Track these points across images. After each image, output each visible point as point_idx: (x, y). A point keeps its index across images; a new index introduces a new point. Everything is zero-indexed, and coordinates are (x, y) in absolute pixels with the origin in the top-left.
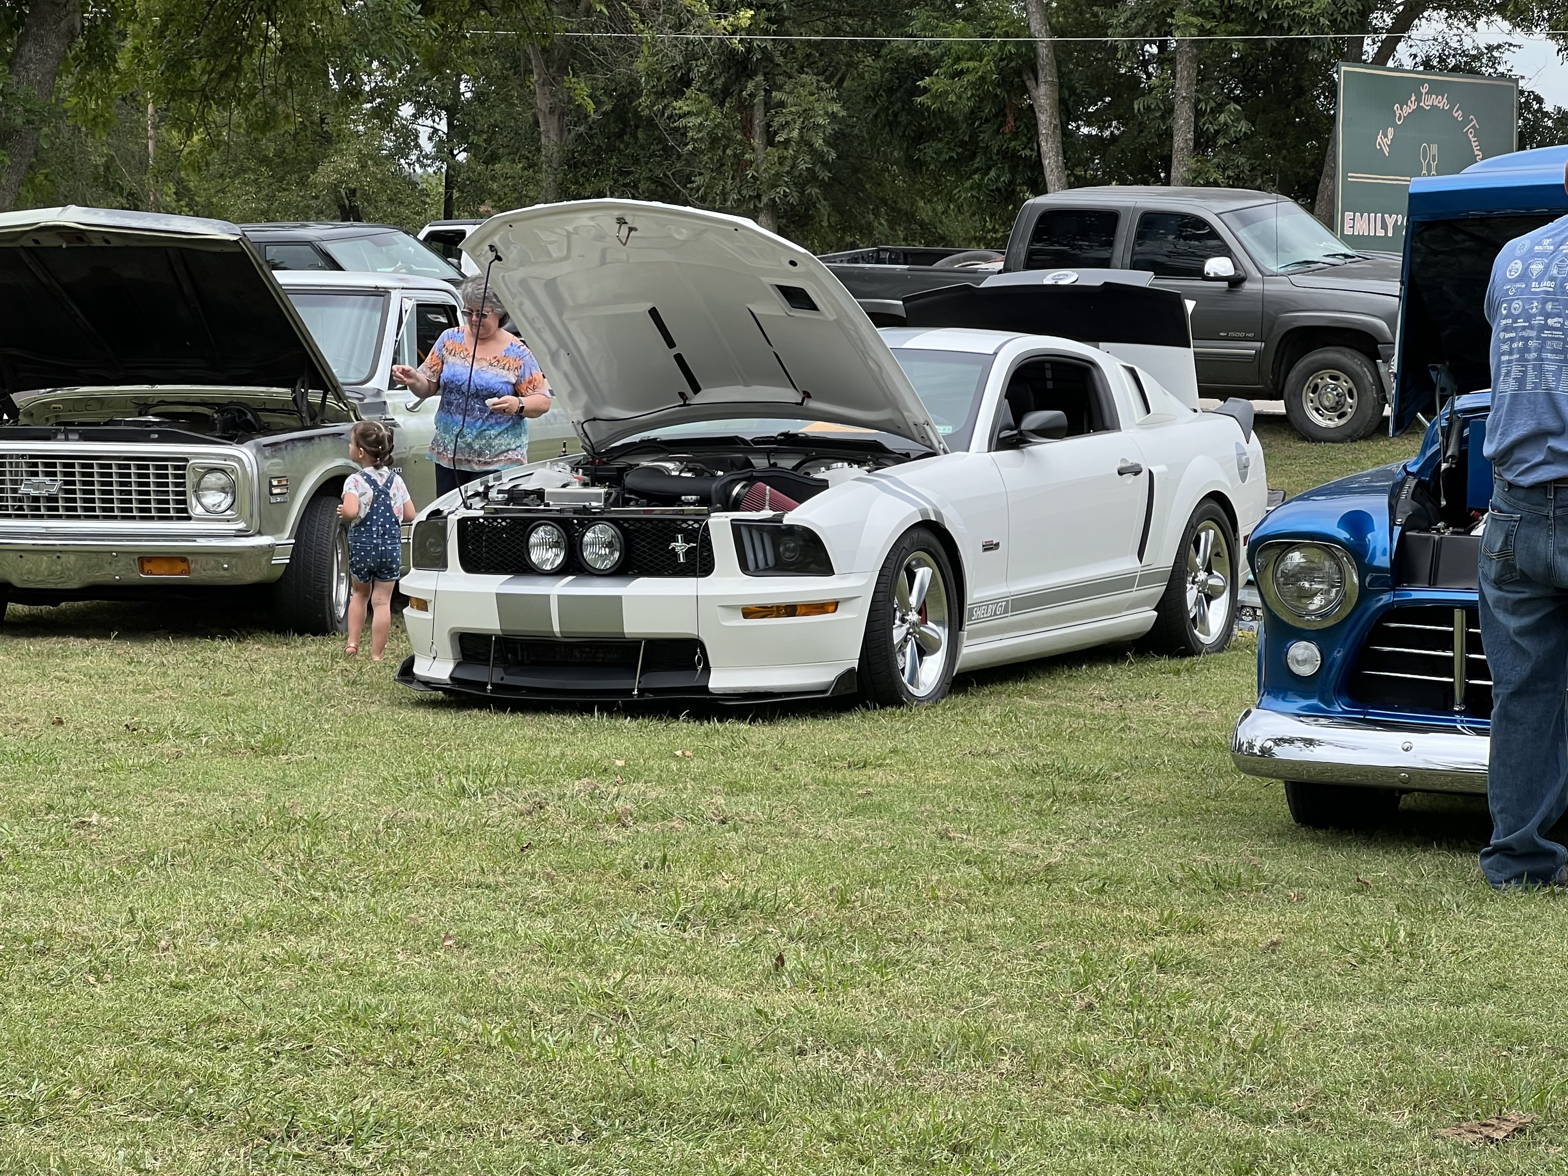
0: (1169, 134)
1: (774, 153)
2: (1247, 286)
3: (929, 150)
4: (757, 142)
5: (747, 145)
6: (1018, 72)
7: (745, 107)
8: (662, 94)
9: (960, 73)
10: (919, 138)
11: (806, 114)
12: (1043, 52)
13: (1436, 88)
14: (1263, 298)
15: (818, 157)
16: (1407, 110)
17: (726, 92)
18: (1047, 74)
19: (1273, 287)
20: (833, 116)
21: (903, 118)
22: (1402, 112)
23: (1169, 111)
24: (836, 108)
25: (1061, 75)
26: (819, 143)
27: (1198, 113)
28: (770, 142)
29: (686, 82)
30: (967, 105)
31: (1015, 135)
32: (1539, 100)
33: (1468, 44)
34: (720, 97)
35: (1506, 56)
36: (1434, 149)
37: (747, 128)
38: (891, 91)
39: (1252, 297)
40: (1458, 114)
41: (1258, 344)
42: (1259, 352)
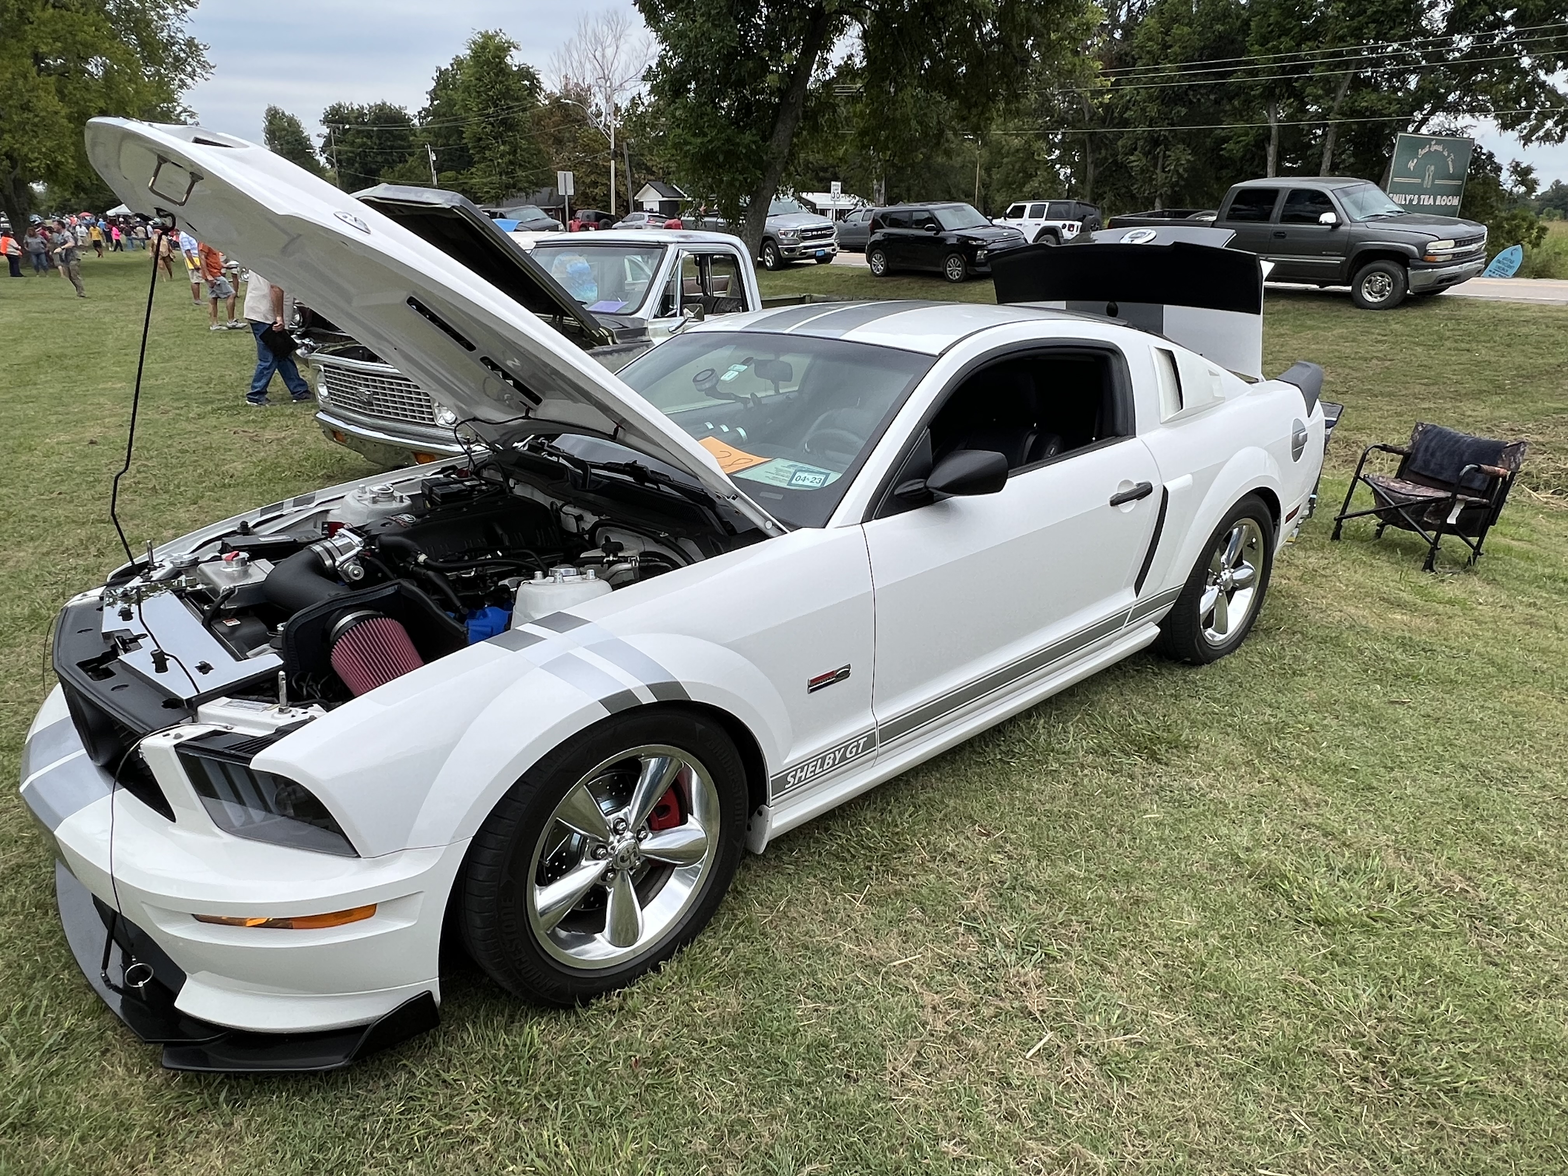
0: (1320, 164)
1: (1164, 175)
2: (1342, 228)
3: (1224, 172)
4: (1158, 171)
5: (1154, 173)
6: (1263, 141)
7: (1156, 158)
8: (1126, 154)
9: (1239, 142)
10: (1222, 168)
11: (1178, 159)
12: (1274, 132)
13: (1438, 142)
14: (1350, 235)
15: (1180, 176)
16: (1425, 151)
17: (1149, 152)
18: (1274, 141)
19: (1356, 229)
20: (1188, 161)
21: (1216, 161)
22: (1421, 152)
23: (1322, 154)
24: (1189, 157)
25: (1280, 142)
26: (1181, 170)
27: (1333, 155)
28: (1164, 171)
29: (1135, 149)
30: (1240, 154)
31: (1257, 166)
32: (1481, 148)
33: (1452, 126)
34: (1146, 154)
35: (1469, 131)
36: (1433, 168)
37: (1155, 167)
38: (1213, 150)
39: (1344, 233)
40: (1446, 154)
41: (1343, 258)
42: (1342, 263)
